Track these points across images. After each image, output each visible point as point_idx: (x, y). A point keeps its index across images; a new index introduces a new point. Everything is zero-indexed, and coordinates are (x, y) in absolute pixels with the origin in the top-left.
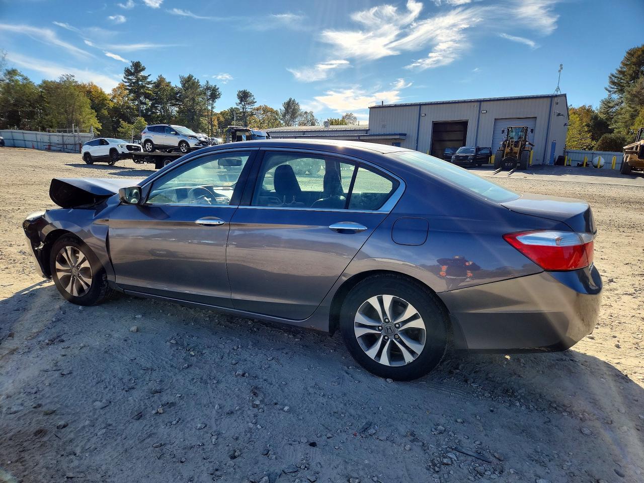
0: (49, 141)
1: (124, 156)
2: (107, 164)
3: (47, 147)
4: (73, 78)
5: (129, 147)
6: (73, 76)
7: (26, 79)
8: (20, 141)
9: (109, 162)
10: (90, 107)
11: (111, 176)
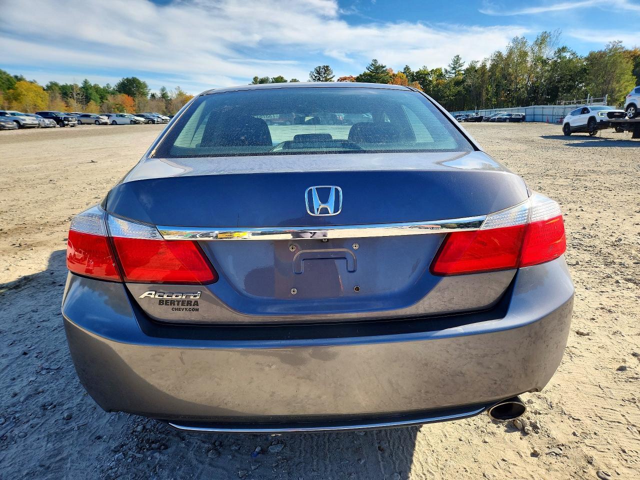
0: (563, 114)
1: (604, 125)
2: (588, 134)
3: (559, 120)
4: (620, 44)
5: (610, 115)
6: (621, 42)
7: (573, 54)
8: (539, 116)
9: (590, 132)
10: (631, 73)
11: (568, 147)
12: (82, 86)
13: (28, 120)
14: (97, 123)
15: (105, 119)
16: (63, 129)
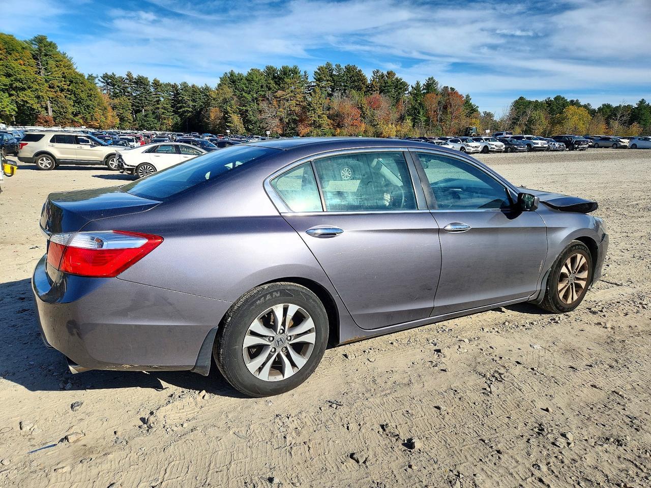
12: (636, 106)
13: (540, 143)
14: (615, 146)
15: (626, 142)
16: (572, 152)
